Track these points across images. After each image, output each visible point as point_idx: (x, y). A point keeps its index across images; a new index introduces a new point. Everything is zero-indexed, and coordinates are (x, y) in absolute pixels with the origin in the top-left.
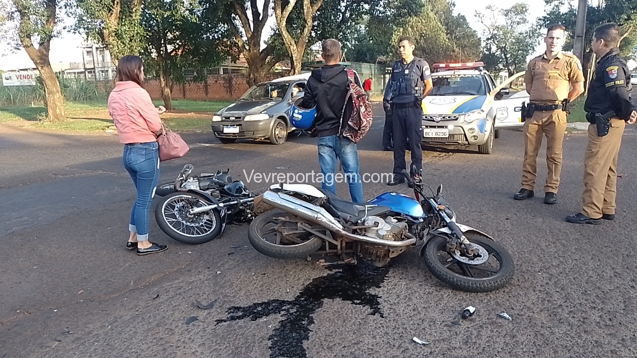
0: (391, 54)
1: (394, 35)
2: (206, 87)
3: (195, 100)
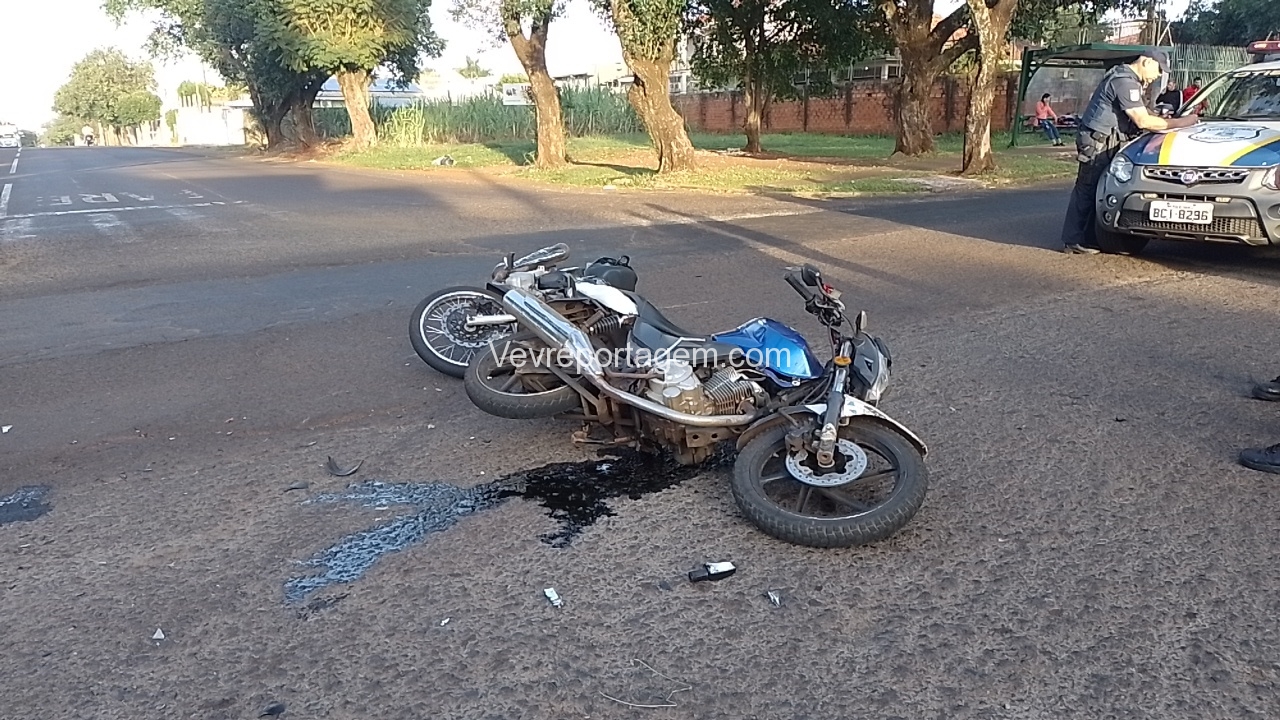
2: (848, 106)
3: (824, 133)
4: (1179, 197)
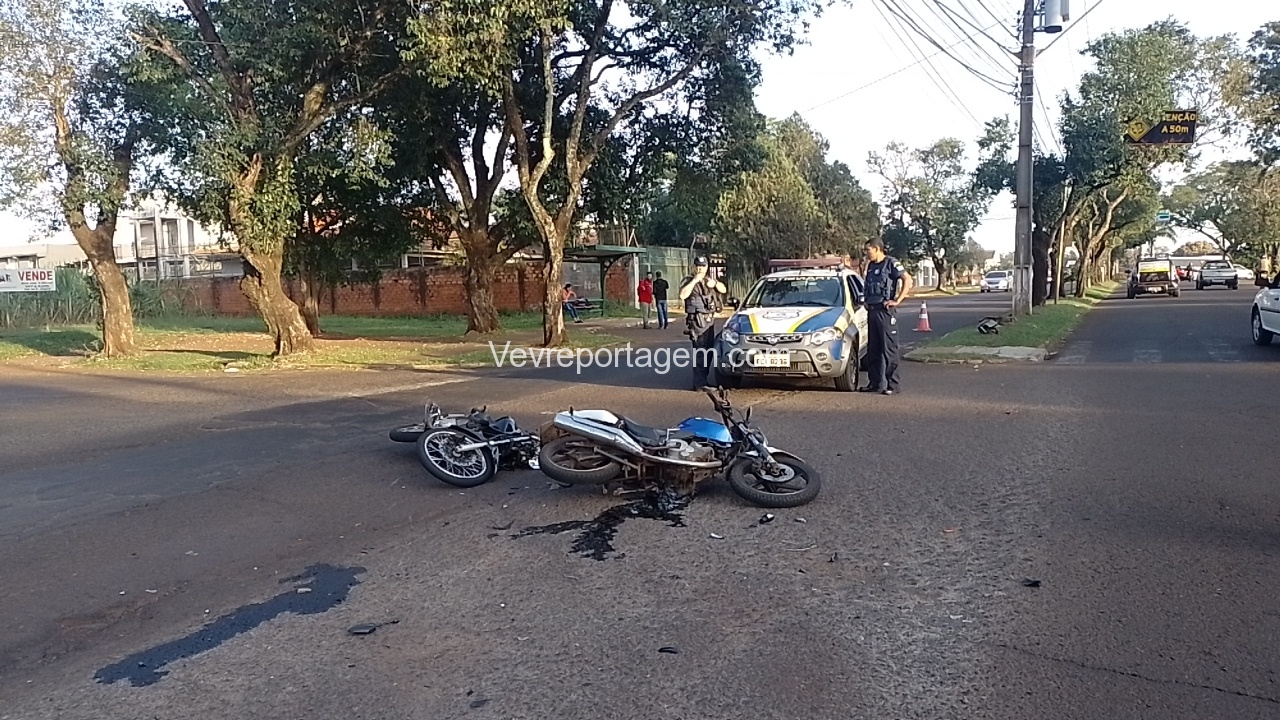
0: (716, 231)
1: (721, 199)
2: (376, 292)
3: (355, 315)
4: (769, 352)
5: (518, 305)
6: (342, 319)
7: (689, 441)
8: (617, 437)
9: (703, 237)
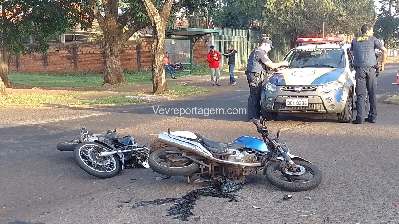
2: (45, 57)
4: (296, 97)
5: (137, 67)
6: (23, 76)
7: (241, 150)
8: (197, 148)
9: (256, 23)
